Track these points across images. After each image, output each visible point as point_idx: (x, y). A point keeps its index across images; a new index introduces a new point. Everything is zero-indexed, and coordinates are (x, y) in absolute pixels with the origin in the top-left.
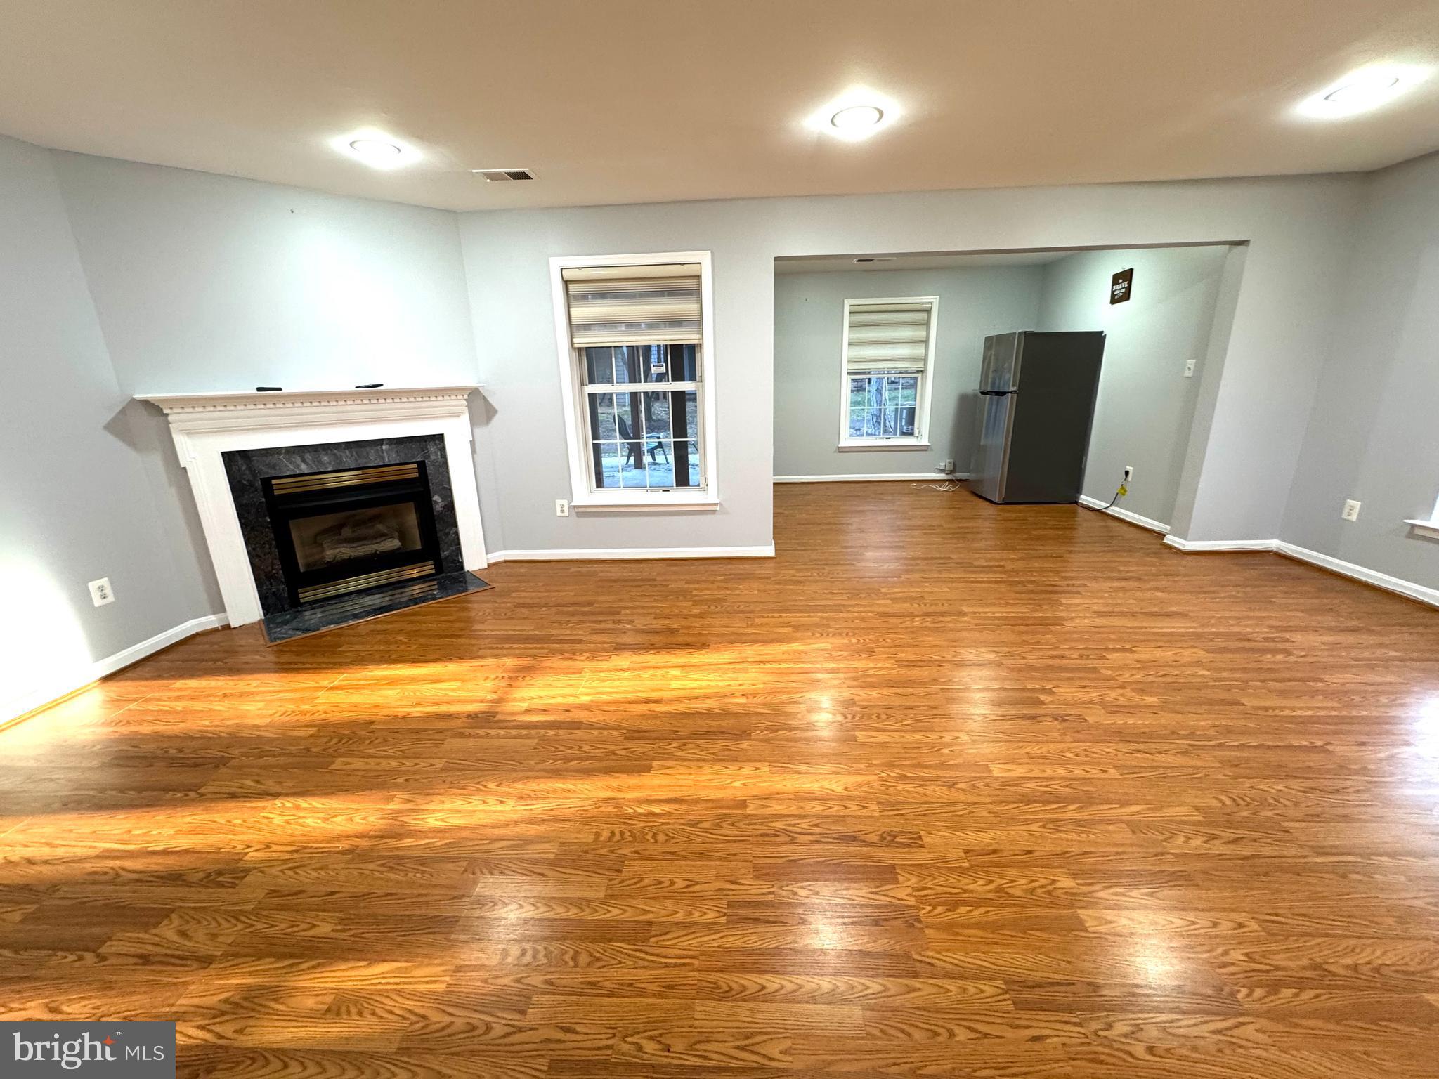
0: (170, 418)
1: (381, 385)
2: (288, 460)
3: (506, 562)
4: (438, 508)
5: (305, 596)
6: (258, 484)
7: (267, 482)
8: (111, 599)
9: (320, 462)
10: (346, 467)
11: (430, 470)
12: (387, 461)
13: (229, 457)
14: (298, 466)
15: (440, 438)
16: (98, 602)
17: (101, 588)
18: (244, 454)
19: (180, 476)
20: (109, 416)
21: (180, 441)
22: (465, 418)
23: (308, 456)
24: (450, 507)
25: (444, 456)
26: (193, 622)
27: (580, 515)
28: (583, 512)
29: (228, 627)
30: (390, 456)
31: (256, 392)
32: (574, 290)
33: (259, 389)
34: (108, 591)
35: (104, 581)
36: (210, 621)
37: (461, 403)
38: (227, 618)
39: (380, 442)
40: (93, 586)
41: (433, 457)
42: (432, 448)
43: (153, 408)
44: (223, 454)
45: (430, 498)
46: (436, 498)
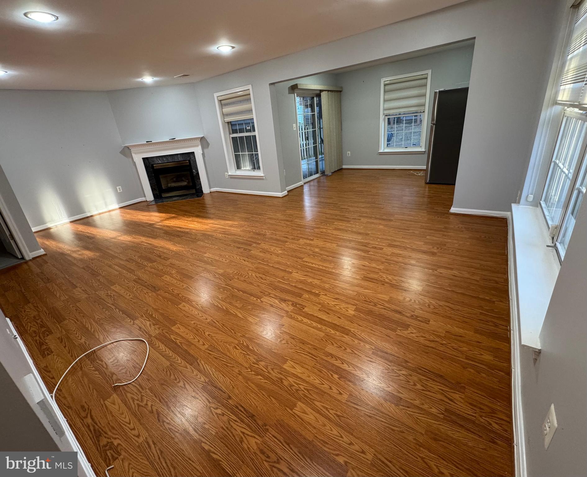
0: (131, 150)
1: (175, 139)
2: (157, 160)
3: (216, 191)
4: (195, 174)
5: (164, 195)
6: (151, 166)
7: (152, 165)
8: (121, 191)
9: (164, 160)
10: (170, 161)
11: (192, 162)
12: (180, 160)
13: (144, 159)
14: (159, 161)
15: (193, 152)
16: (119, 191)
17: (119, 188)
18: (147, 158)
19: (134, 164)
20: (121, 150)
21: (134, 155)
22: (200, 147)
23: (161, 159)
24: (198, 174)
25: (195, 158)
26: (140, 199)
27: (231, 178)
28: (232, 177)
29: (147, 201)
30: (180, 159)
31: (146, 143)
32: (223, 103)
33: (147, 142)
34: (121, 189)
35: (120, 187)
36: (143, 199)
37: (198, 142)
38: (146, 199)
39: (177, 154)
40: (118, 188)
41: (192, 159)
42: (192, 156)
43: (128, 148)
44: (143, 158)
45: (192, 171)
46: (194, 171)
